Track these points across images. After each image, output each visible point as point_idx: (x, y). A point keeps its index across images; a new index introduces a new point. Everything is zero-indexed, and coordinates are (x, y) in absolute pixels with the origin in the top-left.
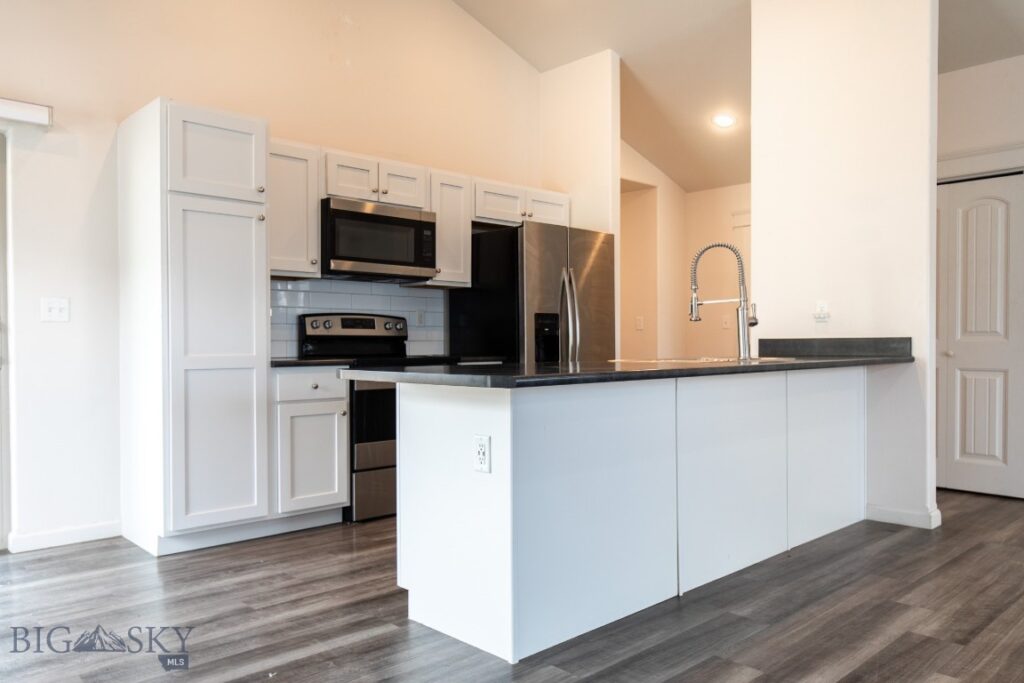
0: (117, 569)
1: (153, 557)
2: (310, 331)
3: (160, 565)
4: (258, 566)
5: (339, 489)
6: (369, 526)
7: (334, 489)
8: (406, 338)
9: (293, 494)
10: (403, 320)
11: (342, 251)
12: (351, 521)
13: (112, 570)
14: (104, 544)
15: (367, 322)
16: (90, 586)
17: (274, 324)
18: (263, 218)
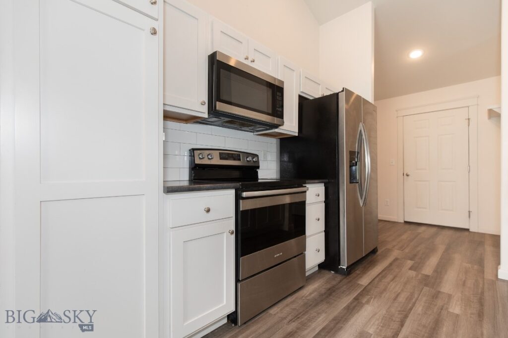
2: (198, 161)
5: (227, 301)
7: (223, 302)
8: (258, 167)
10: (257, 156)
15: (236, 156)
18: (154, 32)
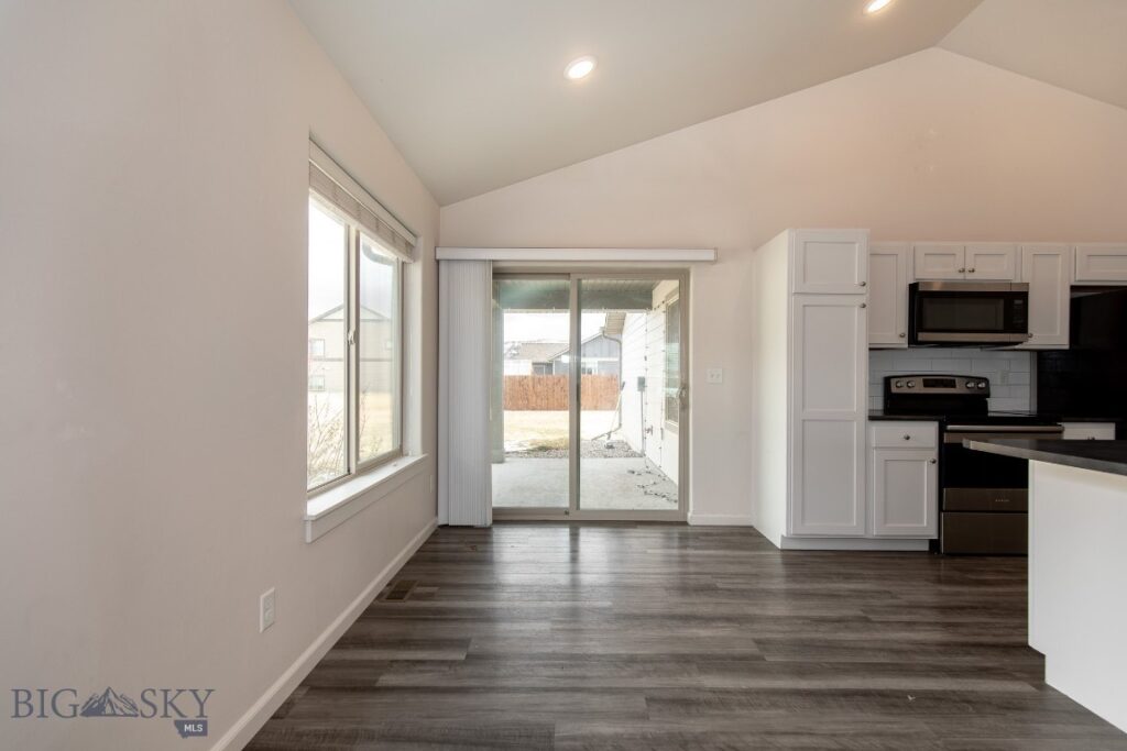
0: (757, 553)
1: (777, 549)
2: (894, 390)
3: (783, 557)
4: (863, 578)
5: (928, 523)
6: (959, 561)
7: (922, 522)
8: (988, 396)
9: (886, 520)
10: (985, 380)
11: (929, 325)
12: (939, 552)
13: (753, 553)
14: (743, 531)
15: (948, 382)
16: (741, 563)
17: (871, 384)
18: (864, 306)
